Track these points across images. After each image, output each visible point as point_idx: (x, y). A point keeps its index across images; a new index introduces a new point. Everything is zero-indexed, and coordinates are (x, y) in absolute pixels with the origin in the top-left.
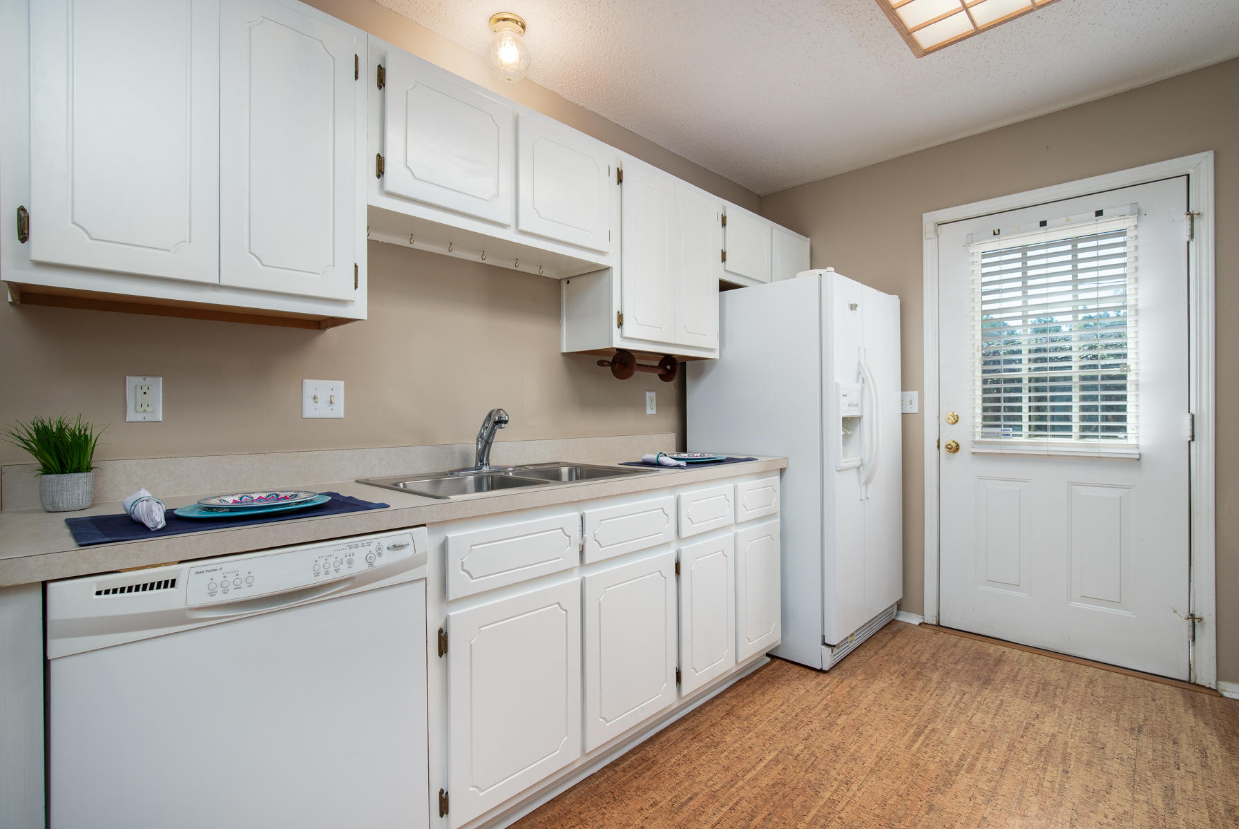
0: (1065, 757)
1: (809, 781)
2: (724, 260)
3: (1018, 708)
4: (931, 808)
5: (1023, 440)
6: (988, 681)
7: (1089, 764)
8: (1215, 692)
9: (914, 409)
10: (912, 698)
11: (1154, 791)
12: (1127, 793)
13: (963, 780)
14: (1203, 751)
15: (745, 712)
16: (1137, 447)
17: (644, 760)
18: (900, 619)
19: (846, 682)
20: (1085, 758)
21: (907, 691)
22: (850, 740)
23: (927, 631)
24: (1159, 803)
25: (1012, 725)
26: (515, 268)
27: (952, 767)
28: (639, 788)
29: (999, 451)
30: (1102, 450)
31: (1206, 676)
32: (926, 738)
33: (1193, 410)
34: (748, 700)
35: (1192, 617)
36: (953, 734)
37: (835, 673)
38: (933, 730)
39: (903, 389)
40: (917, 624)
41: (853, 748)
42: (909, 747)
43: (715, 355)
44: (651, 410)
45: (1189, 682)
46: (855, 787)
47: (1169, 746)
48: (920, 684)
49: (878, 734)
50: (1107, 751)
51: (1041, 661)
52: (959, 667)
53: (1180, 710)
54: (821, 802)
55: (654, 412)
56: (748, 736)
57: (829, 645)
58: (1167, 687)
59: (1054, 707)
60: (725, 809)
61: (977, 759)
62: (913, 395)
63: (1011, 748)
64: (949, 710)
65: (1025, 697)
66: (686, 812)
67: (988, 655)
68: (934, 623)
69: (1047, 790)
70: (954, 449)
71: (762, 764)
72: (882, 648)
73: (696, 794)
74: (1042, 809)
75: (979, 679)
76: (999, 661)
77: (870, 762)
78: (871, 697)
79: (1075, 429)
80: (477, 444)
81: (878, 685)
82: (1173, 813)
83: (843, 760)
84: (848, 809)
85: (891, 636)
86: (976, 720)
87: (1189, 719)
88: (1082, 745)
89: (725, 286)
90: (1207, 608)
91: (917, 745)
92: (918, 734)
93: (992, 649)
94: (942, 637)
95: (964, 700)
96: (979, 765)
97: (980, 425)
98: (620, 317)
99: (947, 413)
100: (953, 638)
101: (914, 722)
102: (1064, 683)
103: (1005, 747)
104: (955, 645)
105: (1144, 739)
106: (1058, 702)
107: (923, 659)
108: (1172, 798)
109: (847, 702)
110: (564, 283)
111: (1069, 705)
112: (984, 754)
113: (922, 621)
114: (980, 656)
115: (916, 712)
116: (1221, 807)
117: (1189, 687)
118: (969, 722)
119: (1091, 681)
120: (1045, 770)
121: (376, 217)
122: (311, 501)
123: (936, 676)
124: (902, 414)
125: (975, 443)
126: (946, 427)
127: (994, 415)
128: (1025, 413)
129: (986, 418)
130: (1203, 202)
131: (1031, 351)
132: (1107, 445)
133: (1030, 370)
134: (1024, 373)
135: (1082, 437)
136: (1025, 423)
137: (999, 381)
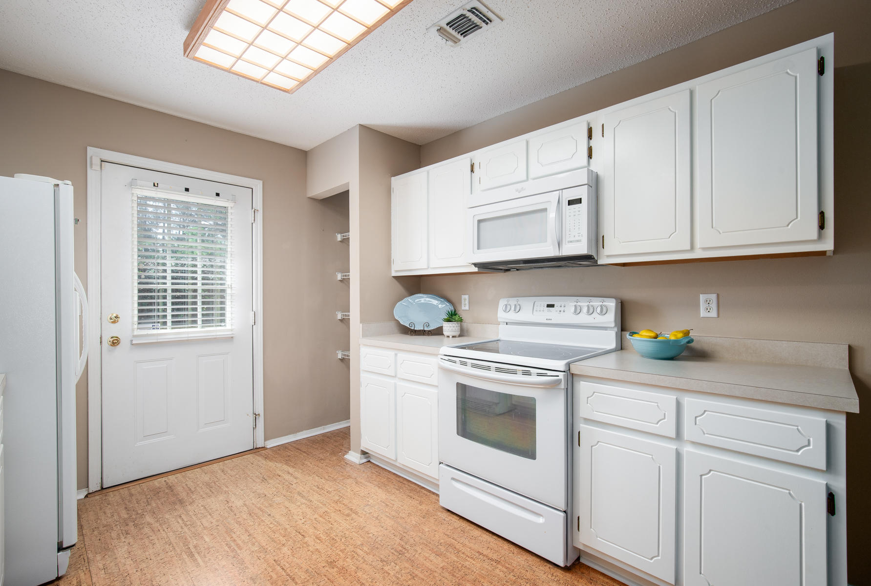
0: (261, 509)
3: (215, 503)
5: (169, 332)
6: (181, 501)
7: (271, 505)
8: (264, 448)
10: (156, 541)
11: (298, 498)
12: (294, 505)
14: (289, 473)
16: (232, 330)
19: (93, 569)
20: (267, 504)
21: (146, 540)
23: (97, 497)
24: (304, 501)
25: (224, 513)
29: (153, 341)
30: (215, 333)
31: (260, 444)
32: (198, 553)
33: (254, 309)
35: (255, 415)
36: (207, 539)
38: (195, 546)
40: (83, 497)
45: (254, 448)
47: (279, 478)
48: (147, 530)
49: (170, 576)
50: (268, 495)
52: (153, 505)
53: (264, 462)
58: (249, 456)
59: (226, 492)
61: (235, 540)
63: (239, 523)
64: (186, 529)
65: (208, 495)
67: (159, 488)
68: (99, 489)
69: (275, 528)
70: (115, 342)
74: (284, 536)
75: (174, 503)
76: (170, 487)
78: (129, 562)
79: (200, 322)
81: (121, 552)
86: (206, 524)
87: (271, 463)
88: (258, 500)
90: (260, 409)
91: (199, 561)
92: (191, 555)
93: (157, 483)
94: (113, 497)
95: (185, 520)
96: (239, 542)
97: (136, 323)
101: (179, 551)
103: (236, 525)
105: (271, 481)
106: (224, 488)
107: (125, 515)
108: (304, 497)
109: (116, 579)
111: (230, 487)
112: (234, 535)
113: (86, 493)
114: (156, 492)
115: (171, 546)
117: (255, 450)
118: (205, 527)
119: (222, 470)
120: (263, 521)
123: (148, 519)
125: (134, 336)
126: (108, 326)
127: (145, 314)
128: (169, 313)
129: (140, 318)
130: (259, 203)
131: (173, 271)
132: (214, 330)
133: (173, 284)
134: (169, 286)
135: (203, 327)
136: (169, 319)
137: (150, 290)
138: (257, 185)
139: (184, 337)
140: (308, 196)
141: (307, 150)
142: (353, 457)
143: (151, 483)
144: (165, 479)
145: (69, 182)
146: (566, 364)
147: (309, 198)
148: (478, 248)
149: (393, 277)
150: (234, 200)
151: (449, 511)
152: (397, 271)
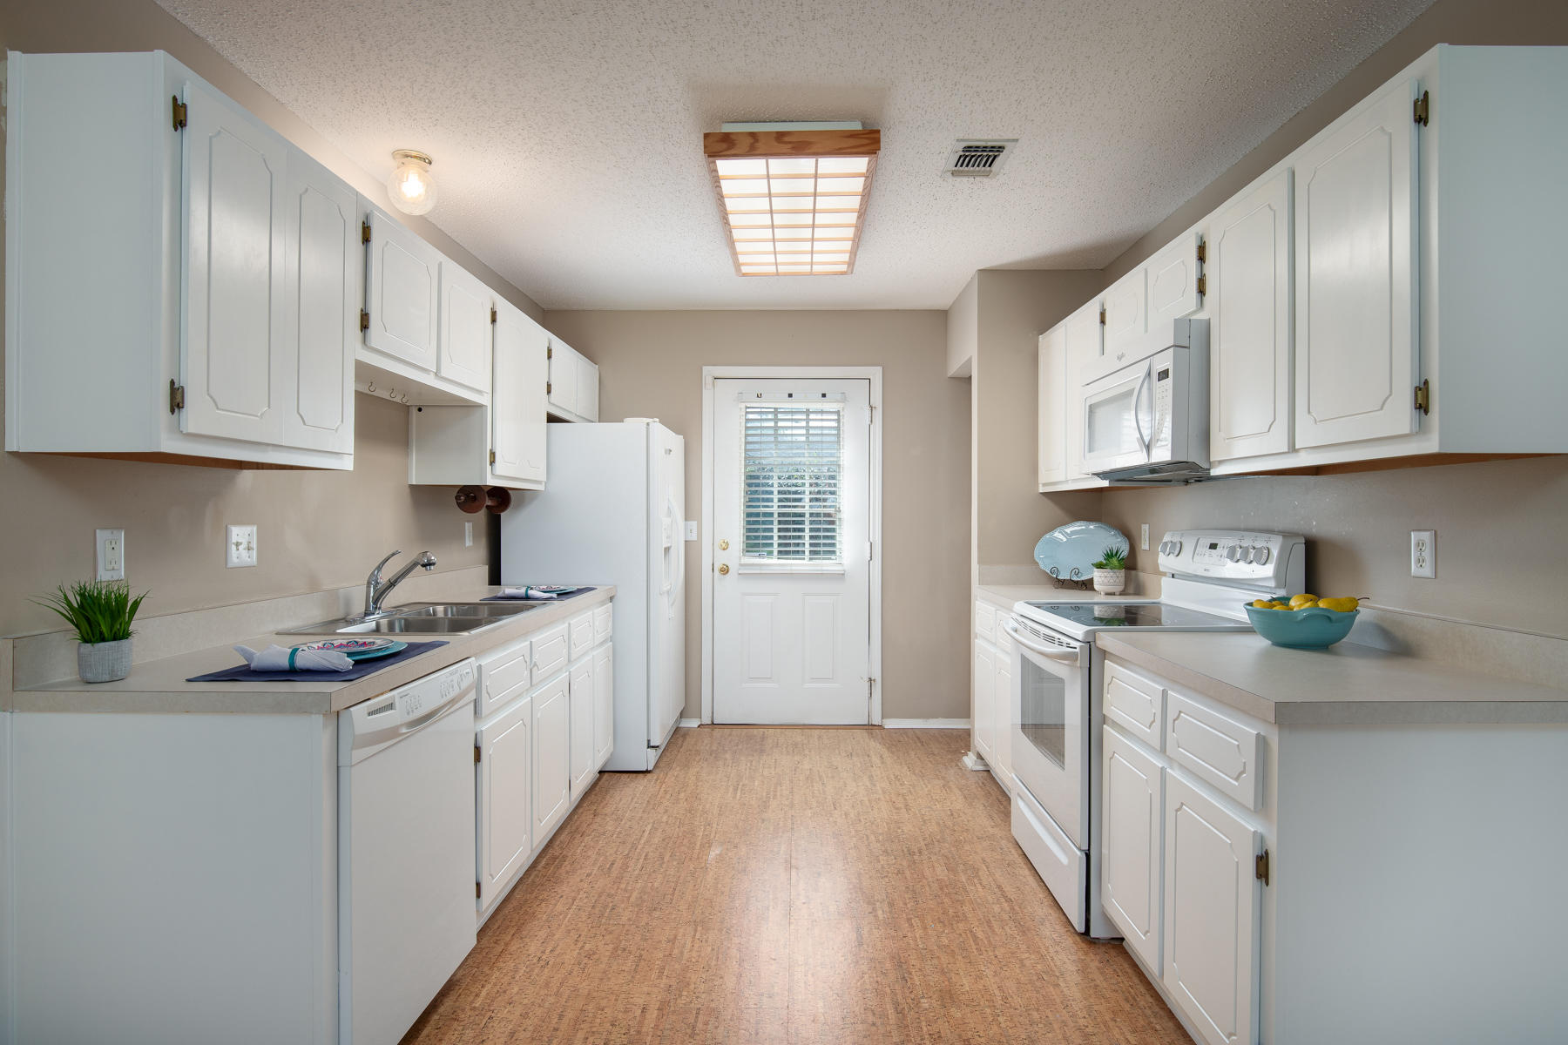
0: (820, 777)
1: (684, 831)
2: (549, 392)
3: (786, 761)
4: (763, 820)
5: (773, 562)
6: (762, 751)
7: (833, 777)
8: (880, 727)
9: (694, 537)
10: (721, 773)
11: (864, 780)
12: (854, 784)
13: (773, 804)
14: (881, 756)
15: (608, 810)
16: (843, 565)
17: (555, 858)
18: (682, 725)
19: (670, 773)
20: (830, 775)
21: (715, 769)
22: (696, 805)
23: (706, 730)
24: (868, 784)
25: (787, 770)
26: (388, 398)
27: (764, 800)
28: (567, 872)
29: (759, 572)
30: (825, 568)
31: (876, 720)
32: (742, 790)
33: (871, 540)
34: (602, 805)
35: (870, 680)
36: (756, 784)
37: (657, 771)
38: (743, 785)
39: (686, 519)
40: (698, 726)
41: (701, 808)
42: (734, 798)
43: (540, 487)
44: (469, 543)
45: (869, 725)
46: (715, 825)
47: (866, 758)
48: (721, 763)
49: (711, 797)
50: (839, 769)
51: (789, 733)
52: (740, 747)
53: (867, 739)
54: (700, 838)
55: (471, 544)
56: (623, 822)
57: (653, 747)
58: (860, 730)
59: (805, 756)
60: (641, 861)
61: (776, 791)
62: (693, 524)
63: (791, 781)
64: (747, 772)
65: (788, 753)
66: (615, 872)
67: (755, 736)
68: (710, 723)
70: (725, 570)
71: (646, 834)
72: (681, 747)
73: (614, 861)
75: (756, 751)
76: (763, 738)
77: (716, 811)
78: (693, 778)
79: (806, 553)
80: (368, 587)
81: (693, 771)
82: (875, 785)
83: (698, 815)
84: (717, 835)
85: (681, 739)
86: (765, 773)
87: (872, 743)
88: (826, 770)
89: (552, 419)
90: (877, 675)
91: (739, 794)
92: (736, 790)
93: (755, 732)
94: (717, 732)
95: (753, 765)
96: (778, 794)
97: (743, 551)
98: (493, 454)
99: (718, 541)
100: (727, 731)
101: (729, 784)
102: (806, 742)
103: (788, 782)
104: (730, 735)
105: (855, 759)
106: (807, 752)
107: (715, 748)
108: (873, 780)
109: (678, 785)
110: (414, 411)
111: (813, 752)
112: (779, 788)
113: (701, 723)
114: (750, 738)
115: (728, 778)
116: (892, 777)
117: (869, 727)
118: (762, 775)
119: (820, 737)
120: (812, 786)
121: (363, 371)
122: (387, 648)
123: (728, 756)
124: (686, 541)
125: (741, 565)
126: (719, 552)
127: (754, 542)
128: (776, 541)
129: (748, 545)
130: (877, 400)
131: (779, 492)
132: (825, 565)
133: (779, 507)
134: (775, 510)
135: (811, 559)
136: (775, 549)
137: (758, 515)
138: (876, 373)
139: (787, 570)
140: (950, 374)
141: (947, 308)
142: (969, 761)
143: (752, 730)
144: (765, 730)
145: (657, 420)
146: (1087, 632)
147: (951, 378)
148: (1090, 450)
149: (1041, 493)
150: (844, 399)
151: (1018, 844)
152: (1044, 485)
